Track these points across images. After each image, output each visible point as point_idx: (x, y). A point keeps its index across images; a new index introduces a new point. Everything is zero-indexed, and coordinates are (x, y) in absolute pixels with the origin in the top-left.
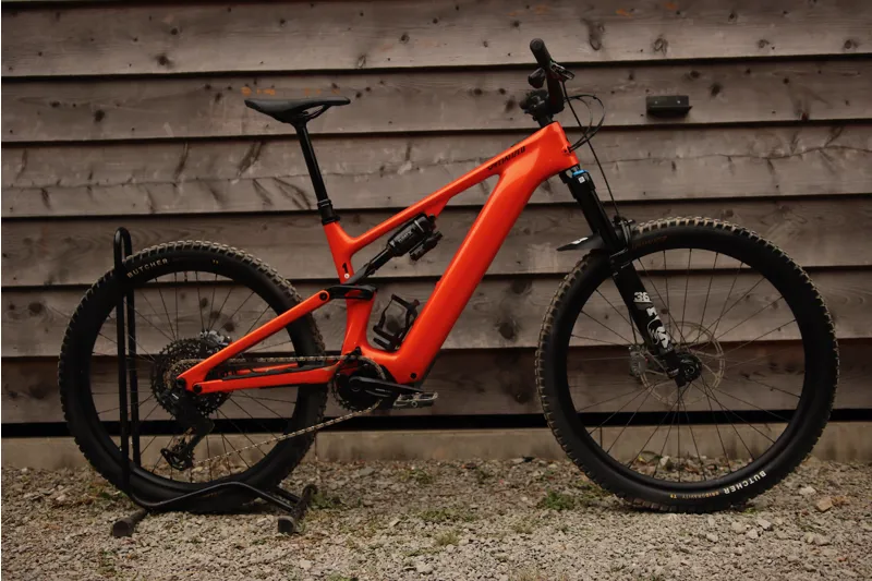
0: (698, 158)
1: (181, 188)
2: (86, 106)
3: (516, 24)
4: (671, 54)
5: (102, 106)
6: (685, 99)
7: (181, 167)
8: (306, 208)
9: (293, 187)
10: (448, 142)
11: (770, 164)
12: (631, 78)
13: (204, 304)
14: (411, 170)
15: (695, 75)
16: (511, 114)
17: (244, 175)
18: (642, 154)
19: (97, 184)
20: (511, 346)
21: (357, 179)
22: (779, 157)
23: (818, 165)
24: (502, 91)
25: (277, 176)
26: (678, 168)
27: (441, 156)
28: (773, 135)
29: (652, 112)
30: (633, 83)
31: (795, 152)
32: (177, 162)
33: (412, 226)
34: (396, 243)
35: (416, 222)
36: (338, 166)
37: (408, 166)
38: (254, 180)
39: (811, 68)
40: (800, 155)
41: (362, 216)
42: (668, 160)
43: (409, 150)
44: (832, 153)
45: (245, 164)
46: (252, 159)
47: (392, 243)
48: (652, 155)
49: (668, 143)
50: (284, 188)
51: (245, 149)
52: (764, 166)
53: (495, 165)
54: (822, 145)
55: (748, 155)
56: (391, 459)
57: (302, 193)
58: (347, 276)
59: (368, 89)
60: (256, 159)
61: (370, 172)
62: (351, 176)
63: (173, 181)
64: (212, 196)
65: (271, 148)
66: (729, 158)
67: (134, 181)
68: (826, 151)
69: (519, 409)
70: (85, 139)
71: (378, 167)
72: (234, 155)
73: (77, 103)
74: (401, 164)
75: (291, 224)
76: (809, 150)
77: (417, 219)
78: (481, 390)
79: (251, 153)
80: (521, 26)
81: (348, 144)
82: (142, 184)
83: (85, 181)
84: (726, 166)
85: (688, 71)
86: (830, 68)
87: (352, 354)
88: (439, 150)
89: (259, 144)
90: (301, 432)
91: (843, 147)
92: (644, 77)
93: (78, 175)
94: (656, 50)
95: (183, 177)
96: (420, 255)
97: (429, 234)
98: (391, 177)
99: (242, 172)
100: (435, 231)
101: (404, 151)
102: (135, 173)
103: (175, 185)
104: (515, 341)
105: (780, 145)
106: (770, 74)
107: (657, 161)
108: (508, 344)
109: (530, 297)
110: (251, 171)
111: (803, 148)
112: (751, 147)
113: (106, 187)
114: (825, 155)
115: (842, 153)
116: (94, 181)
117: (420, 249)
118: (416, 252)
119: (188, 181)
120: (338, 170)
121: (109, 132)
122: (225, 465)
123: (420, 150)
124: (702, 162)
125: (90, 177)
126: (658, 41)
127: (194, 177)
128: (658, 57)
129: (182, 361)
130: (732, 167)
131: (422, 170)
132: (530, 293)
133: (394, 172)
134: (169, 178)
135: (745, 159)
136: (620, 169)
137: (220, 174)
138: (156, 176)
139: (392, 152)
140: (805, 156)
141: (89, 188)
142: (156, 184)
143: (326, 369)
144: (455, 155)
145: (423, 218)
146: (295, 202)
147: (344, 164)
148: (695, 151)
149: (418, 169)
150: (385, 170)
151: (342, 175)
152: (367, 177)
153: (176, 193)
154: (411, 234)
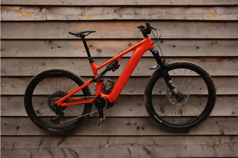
0: (193, 145)
1: (40, 150)
2: (15, 125)
3: (140, 105)
4: (184, 115)
5: (19, 125)
7: (41, 144)
9: (74, 151)
11: (213, 147)
12: (173, 121)
14: (109, 147)
16: (138, 131)
17: (59, 147)
18: (176, 144)
19: (15, 148)
21: (92, 149)
22: (216, 145)
23: (228, 148)
24: (136, 124)
25: (69, 147)
26: (187, 148)
27: (118, 143)
28: (214, 138)
31: (221, 144)
32: (40, 142)
36: (87, 145)
37: (108, 146)
38: (62, 149)
39: (223, 119)
40: (222, 145)
42: (184, 145)
44: (231, 144)
45: (60, 143)
48: (180, 144)
49: (184, 140)
50: (71, 151)
51: (60, 139)
52: (212, 148)
54: (228, 142)
55: (207, 145)
57: (76, 153)
60: (63, 142)
61: (97, 147)
62: (91, 148)
64: (49, 153)
65: (68, 139)
66: (202, 145)
67: (26, 148)
68: (230, 144)
70: (13, 135)
71: (99, 146)
72: (57, 141)
73: (12, 124)
74: (106, 145)
76: (224, 143)
80: (141, 105)
82: (28, 149)
83: (12, 148)
84: (201, 147)
86: (229, 119)
88: (117, 141)
91: (234, 143)
93: (10, 146)
94: (179, 113)
95: (41, 147)
98: (103, 149)
99: (59, 146)
101: (107, 141)
102: (26, 145)
103: (38, 149)
105: (216, 142)
106: (212, 121)
107: (181, 146)
110: (61, 146)
111: (223, 143)
112: (208, 142)
113: (17, 149)
114: (229, 145)
115: (234, 144)
116: (14, 148)
119: (42, 148)
121: (20, 133)
123: (111, 140)
124: (194, 146)
125: (13, 146)
126: (180, 110)
127: (44, 147)
128: (180, 115)
130: (202, 148)
131: (112, 147)
133: (104, 147)
134: (37, 147)
135: (206, 145)
136: (170, 148)
137: (52, 146)
138: (33, 147)
139: (103, 141)
140: (223, 145)
141: (12, 149)
142: (33, 149)
144: (122, 142)
146: (74, 156)
147: (89, 145)
148: (192, 143)
149: (111, 146)
150: (101, 147)
151: (88, 148)
152: (95, 149)
153: (38, 152)
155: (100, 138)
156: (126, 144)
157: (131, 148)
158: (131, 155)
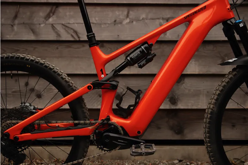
1: (15, 28)
7: (16, 17)
8: (78, 39)
9: (72, 29)
10: (147, 9)
13: (27, 84)
14: (129, 23)
17: (47, 22)
20: (174, 108)
21: (103, 26)
25: (63, 23)
27: (144, 16)
32: (13, 15)
33: (140, 49)
34: (131, 58)
35: (142, 47)
37: (128, 20)
38: (52, 25)
41: (105, 44)
43: (128, 13)
45: (48, 17)
46: (51, 15)
47: (129, 58)
50: (67, 29)
51: (48, 9)
53: (188, 16)
56: (116, 159)
57: (76, 32)
58: (103, 76)
60: (53, 14)
61: (109, 23)
62: (100, 24)
63: (12, 24)
64: (31, 32)
65: (61, 10)
69: (177, 137)
71: (113, 21)
72: (42, 12)
74: (124, 19)
75: (70, 47)
77: (143, 45)
78: (159, 128)
79: (51, 11)
81: (99, 9)
87: (105, 120)
88: (143, 13)
89: (54, 7)
90: (75, 162)
95: (16, 22)
96: (144, 65)
97: (149, 54)
98: (119, 25)
99: (47, 20)
100: (152, 52)
101: (126, 13)
103: (12, 26)
104: (176, 105)
108: (173, 107)
109: (184, 85)
110: (51, 20)
117: (144, 62)
118: (142, 64)
119: (19, 24)
120: (94, 21)
122: (36, 162)
123: (134, 13)
127: (22, 22)
129: (8, 122)
131: (134, 23)
132: (184, 83)
133: (121, 23)
134: (9, 22)
137: (35, 21)
138: (3, 21)
139: (120, 13)
143: (90, 128)
144: (150, 16)
145: (146, 45)
146: (72, 36)
147: (97, 19)
149: (133, 22)
150: (117, 22)
151: (95, 24)
152: (107, 25)
153: (13, 30)
154: (140, 54)
155: (115, 8)
156: (158, 19)
158: (166, 36)
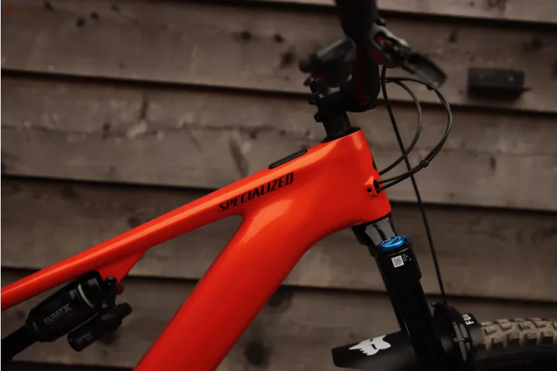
0: (524, 155)
4: (511, 14)
6: (519, 76)
10: (200, 101)
12: (453, 39)
14: (146, 134)
15: (536, 45)
16: (287, 72)
18: (454, 144)
21: (70, 140)
24: (278, 39)
26: (498, 166)
27: (189, 118)
29: (475, 89)
30: (454, 46)
36: (46, 117)
37: (141, 128)
42: (486, 154)
43: (145, 105)
48: (468, 146)
49: (489, 131)
59: (95, 16)
61: (90, 131)
62: (63, 134)
71: (101, 125)
74: (132, 124)
81: (63, 89)
85: (528, 38)
88: (186, 112)
92: (470, 41)
94: (491, 5)
96: (85, 344)
98: (118, 140)
100: (119, 301)
101: (137, 106)
104: (263, 367)
107: (473, 154)
109: (288, 312)
120: (45, 121)
123: (159, 108)
124: (529, 161)
128: (492, 14)
131: (160, 136)
132: (288, 307)
133: (122, 134)
139: (122, 107)
144: (207, 118)
147: (56, 117)
148: (522, 147)
149: (155, 133)
150: (110, 130)
152: (84, 137)
154: (69, 311)
155: (109, 91)
156: (229, 128)
157: (246, 147)
